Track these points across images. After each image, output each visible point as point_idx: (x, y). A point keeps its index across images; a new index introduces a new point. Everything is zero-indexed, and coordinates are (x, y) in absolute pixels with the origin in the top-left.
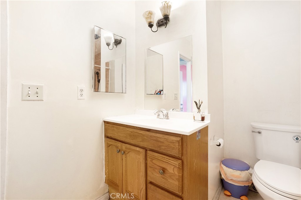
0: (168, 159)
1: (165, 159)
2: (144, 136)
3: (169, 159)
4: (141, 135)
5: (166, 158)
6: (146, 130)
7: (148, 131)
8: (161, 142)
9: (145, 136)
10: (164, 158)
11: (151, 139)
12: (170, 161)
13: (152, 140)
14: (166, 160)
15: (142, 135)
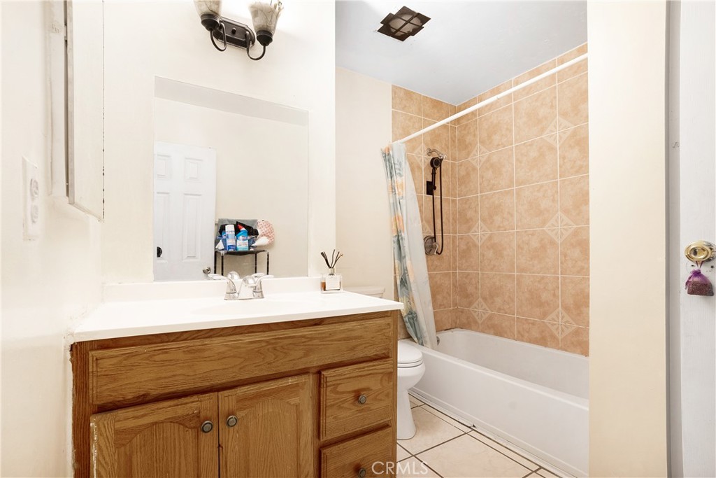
0: (370, 366)
1: (366, 369)
2: (312, 339)
3: (374, 366)
4: (304, 340)
5: (367, 367)
6: (312, 323)
7: (316, 325)
8: (356, 338)
9: (315, 339)
10: (364, 368)
11: (332, 341)
12: (375, 369)
13: (336, 340)
14: (368, 370)
15: (308, 338)
